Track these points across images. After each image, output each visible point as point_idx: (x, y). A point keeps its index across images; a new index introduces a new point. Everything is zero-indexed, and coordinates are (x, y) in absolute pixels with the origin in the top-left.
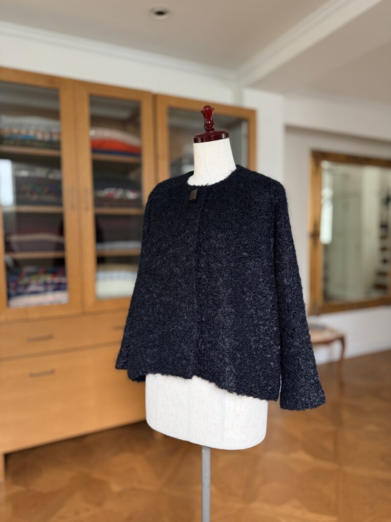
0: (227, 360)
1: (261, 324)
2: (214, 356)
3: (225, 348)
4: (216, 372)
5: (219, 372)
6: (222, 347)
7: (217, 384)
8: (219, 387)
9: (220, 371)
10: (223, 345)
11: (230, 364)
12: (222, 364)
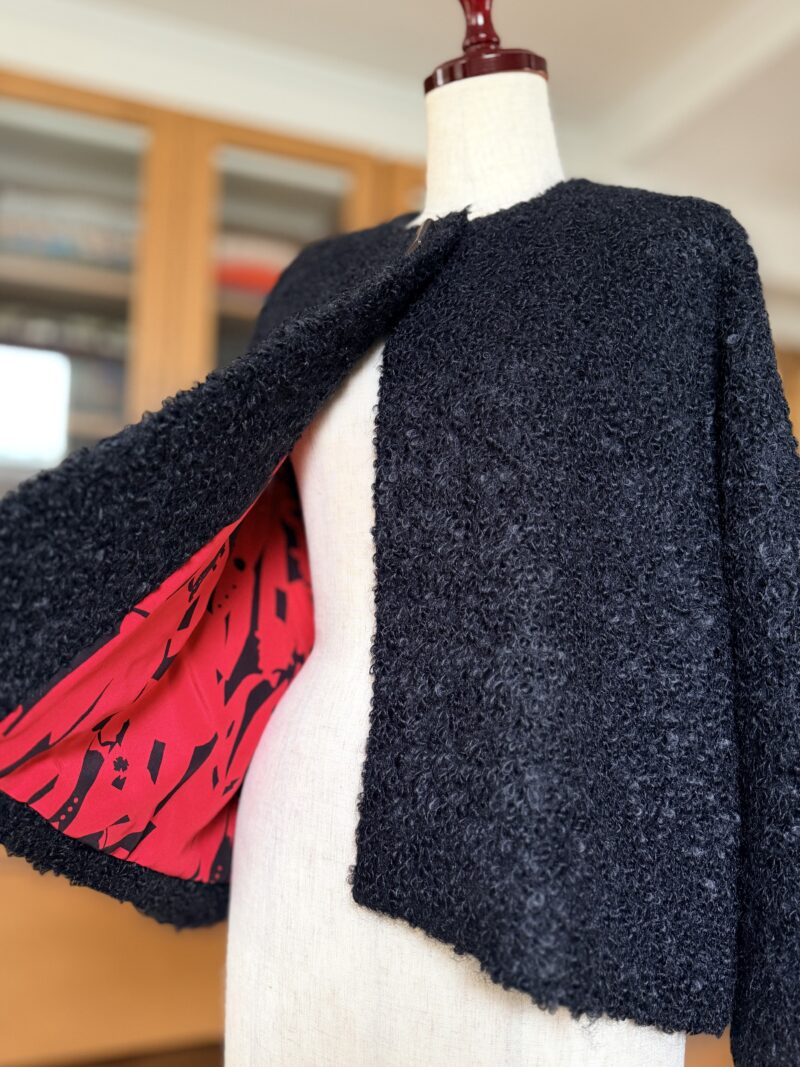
0: (530, 862)
1: (671, 725)
2: (478, 842)
3: (525, 813)
4: (483, 913)
5: (498, 915)
6: (511, 805)
7: (485, 965)
8: (495, 979)
9: (502, 908)
10: (514, 795)
11: (548, 879)
12: (510, 879)
